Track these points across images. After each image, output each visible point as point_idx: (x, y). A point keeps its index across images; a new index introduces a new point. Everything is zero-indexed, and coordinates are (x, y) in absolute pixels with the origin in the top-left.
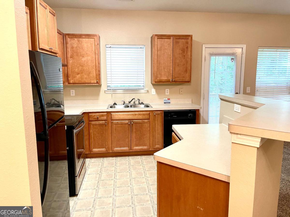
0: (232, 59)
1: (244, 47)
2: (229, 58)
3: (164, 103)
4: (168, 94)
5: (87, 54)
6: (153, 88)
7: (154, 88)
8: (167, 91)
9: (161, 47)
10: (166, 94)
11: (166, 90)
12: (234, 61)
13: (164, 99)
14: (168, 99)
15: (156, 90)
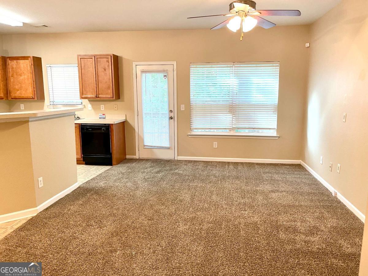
0: (165, 76)
1: (175, 63)
2: (162, 75)
3: (100, 118)
4: (103, 109)
5: (24, 73)
6: (89, 103)
7: (91, 104)
8: (102, 107)
9: (85, 66)
10: (102, 109)
11: (101, 105)
12: (167, 78)
13: (100, 114)
14: (103, 115)
15: (92, 106)
